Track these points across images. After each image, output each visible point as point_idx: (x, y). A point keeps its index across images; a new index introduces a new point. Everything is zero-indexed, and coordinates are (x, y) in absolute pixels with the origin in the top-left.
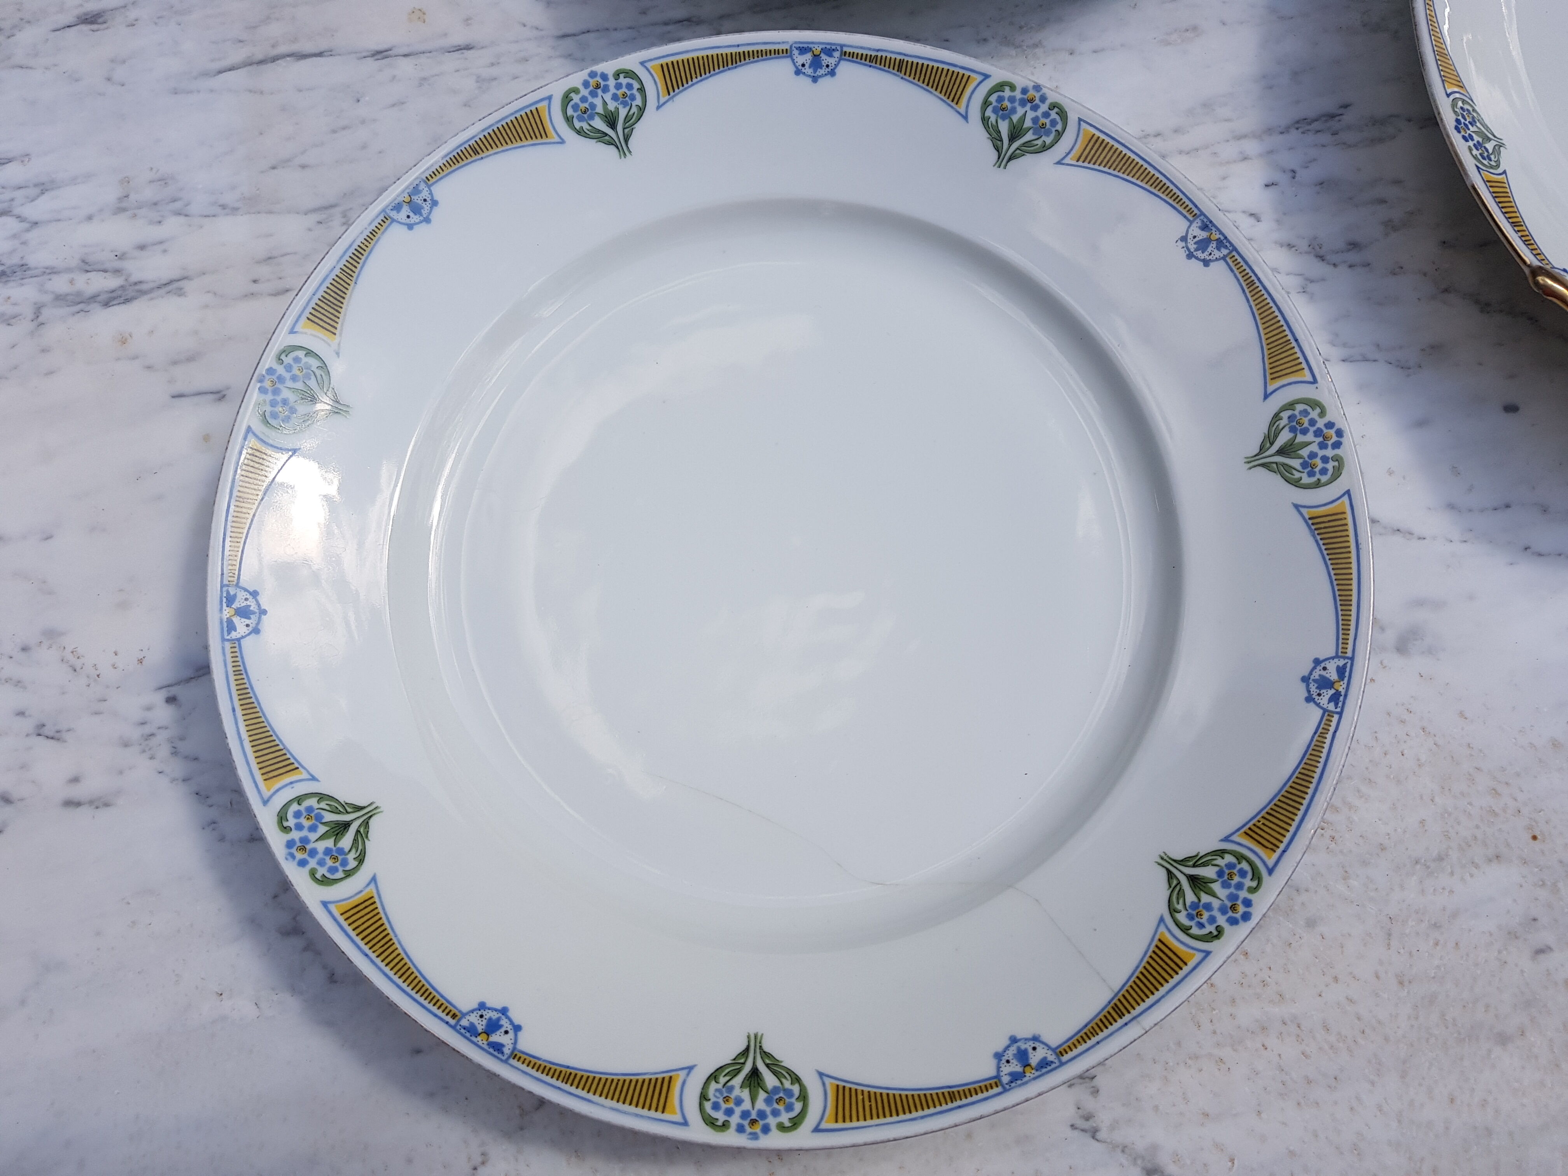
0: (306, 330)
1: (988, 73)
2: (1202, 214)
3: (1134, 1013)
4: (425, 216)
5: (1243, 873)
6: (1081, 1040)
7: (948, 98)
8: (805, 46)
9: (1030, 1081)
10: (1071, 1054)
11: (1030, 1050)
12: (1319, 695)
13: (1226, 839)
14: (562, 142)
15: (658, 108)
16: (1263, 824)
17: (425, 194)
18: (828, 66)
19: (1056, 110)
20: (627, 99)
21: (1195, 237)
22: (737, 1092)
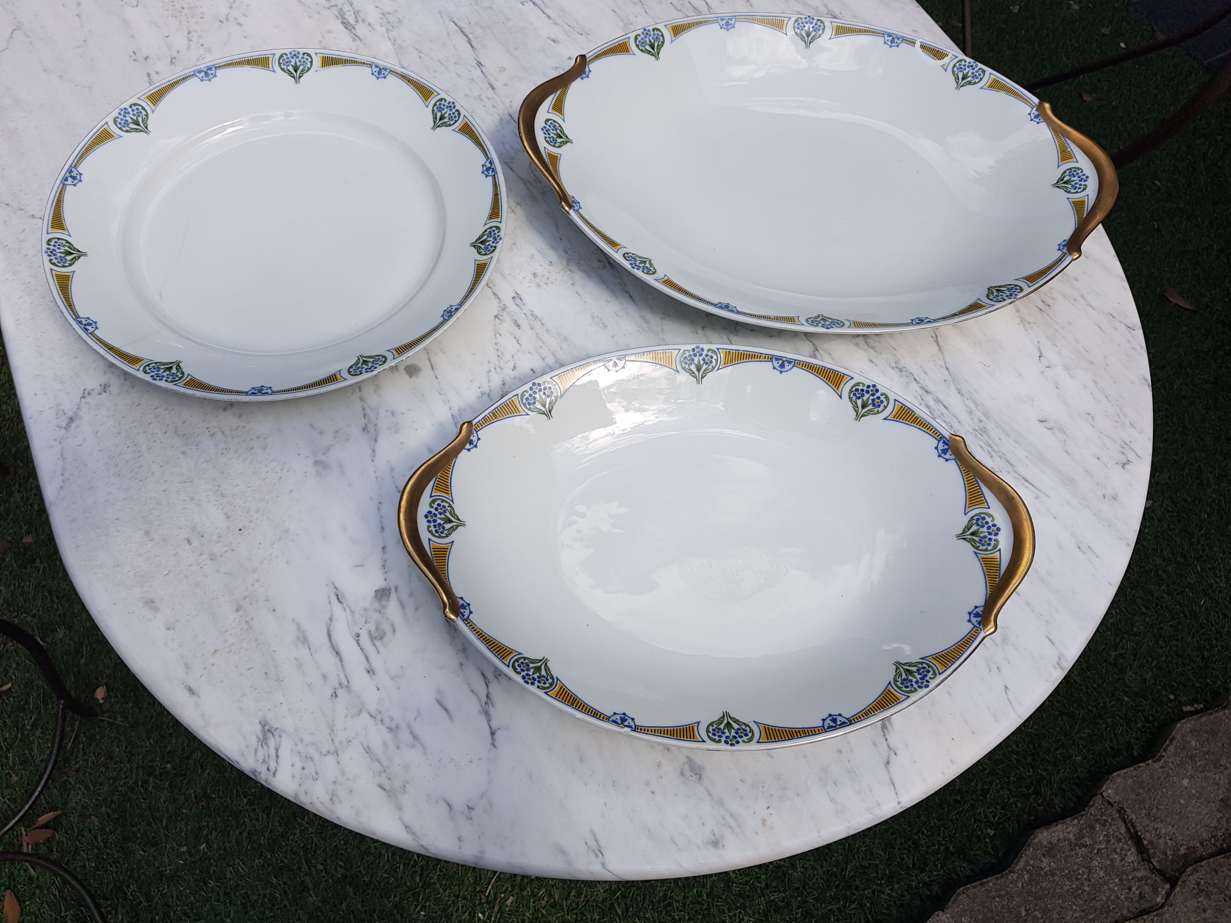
0: (318, 58)
2: (461, 306)
4: (379, 77)
7: (490, 215)
8: (492, 162)
11: (92, 326)
14: (427, 107)
15: (453, 130)
17: (386, 73)
18: (489, 173)
19: (494, 248)
20: (451, 118)
21: (452, 308)
22: (63, 248)
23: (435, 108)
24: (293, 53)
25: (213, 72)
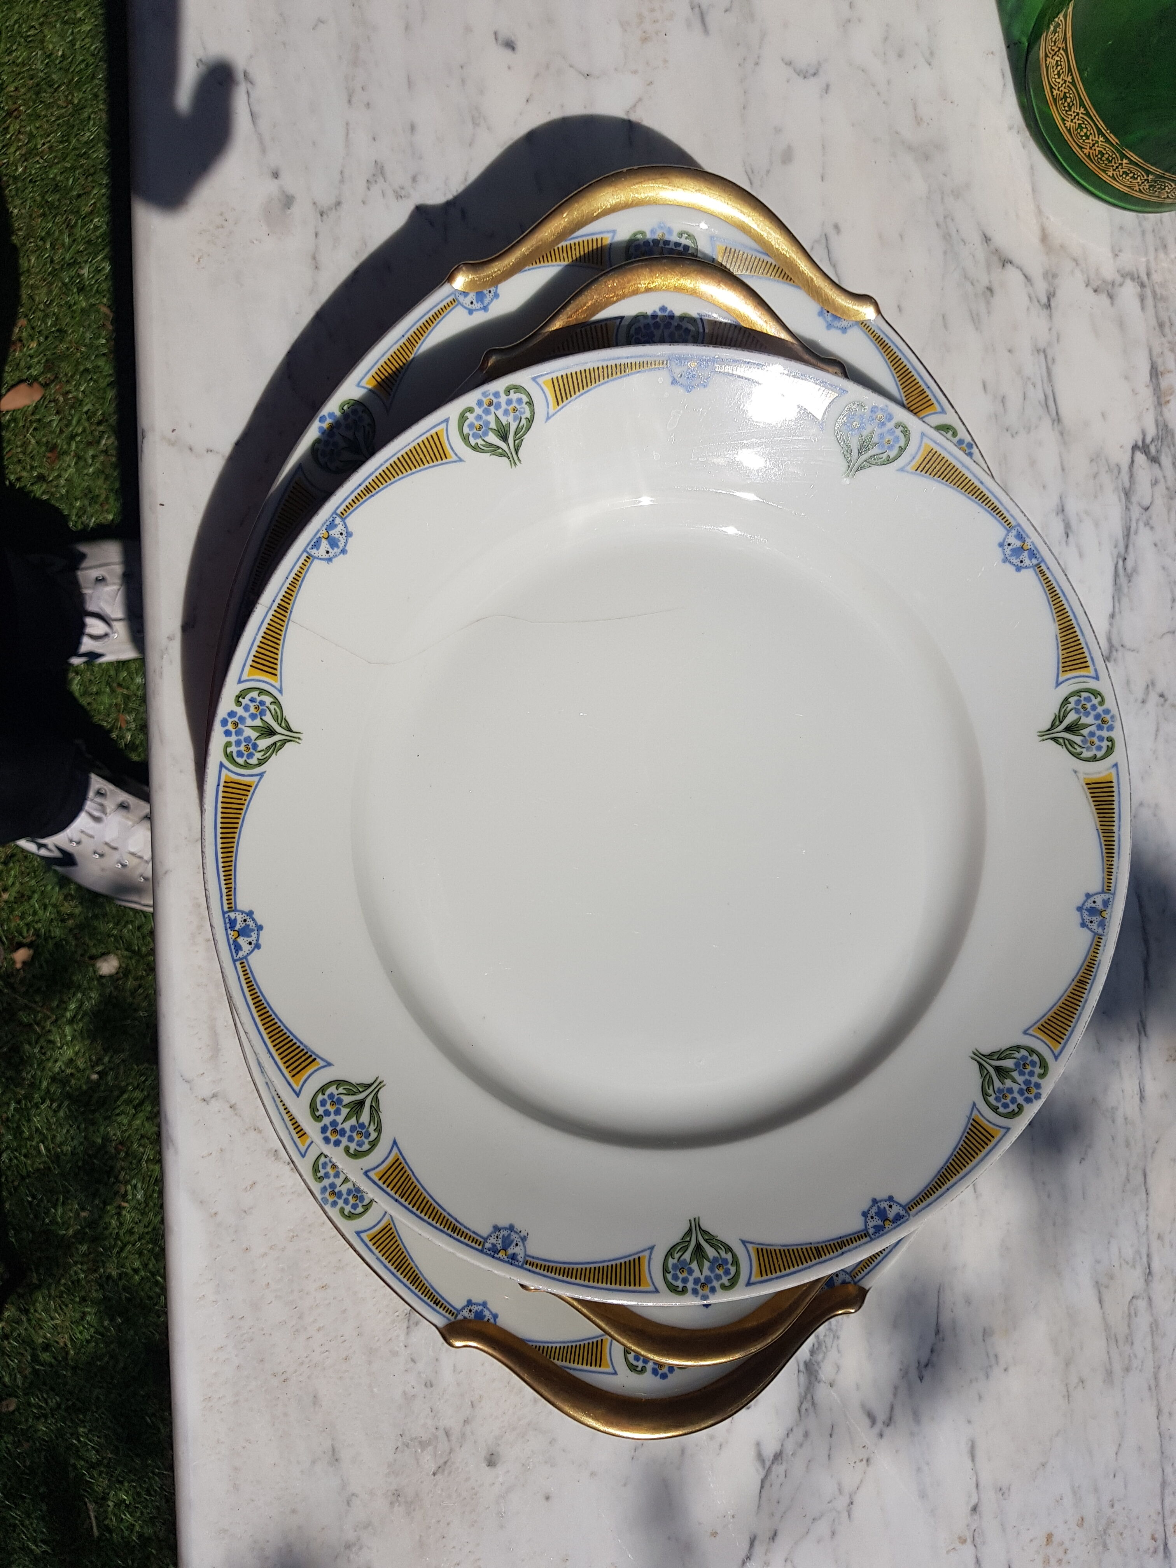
0: (1107, 772)
1: (749, 1287)
2: (521, 1267)
3: (272, 612)
4: (1084, 911)
5: (240, 754)
6: (299, 574)
7: (766, 1249)
8: (899, 1222)
9: (321, 528)
10: (302, 560)
11: (330, 550)
12: (245, 921)
13: (261, 775)
14: (1025, 1032)
15: (974, 1104)
16: (241, 799)
17: (1094, 926)
18: (872, 1218)
19: (680, 1289)
20: (1001, 1096)
21: (517, 1245)
22: (510, 419)
23: (1024, 1052)
24: (1108, 717)
25: (1027, 562)
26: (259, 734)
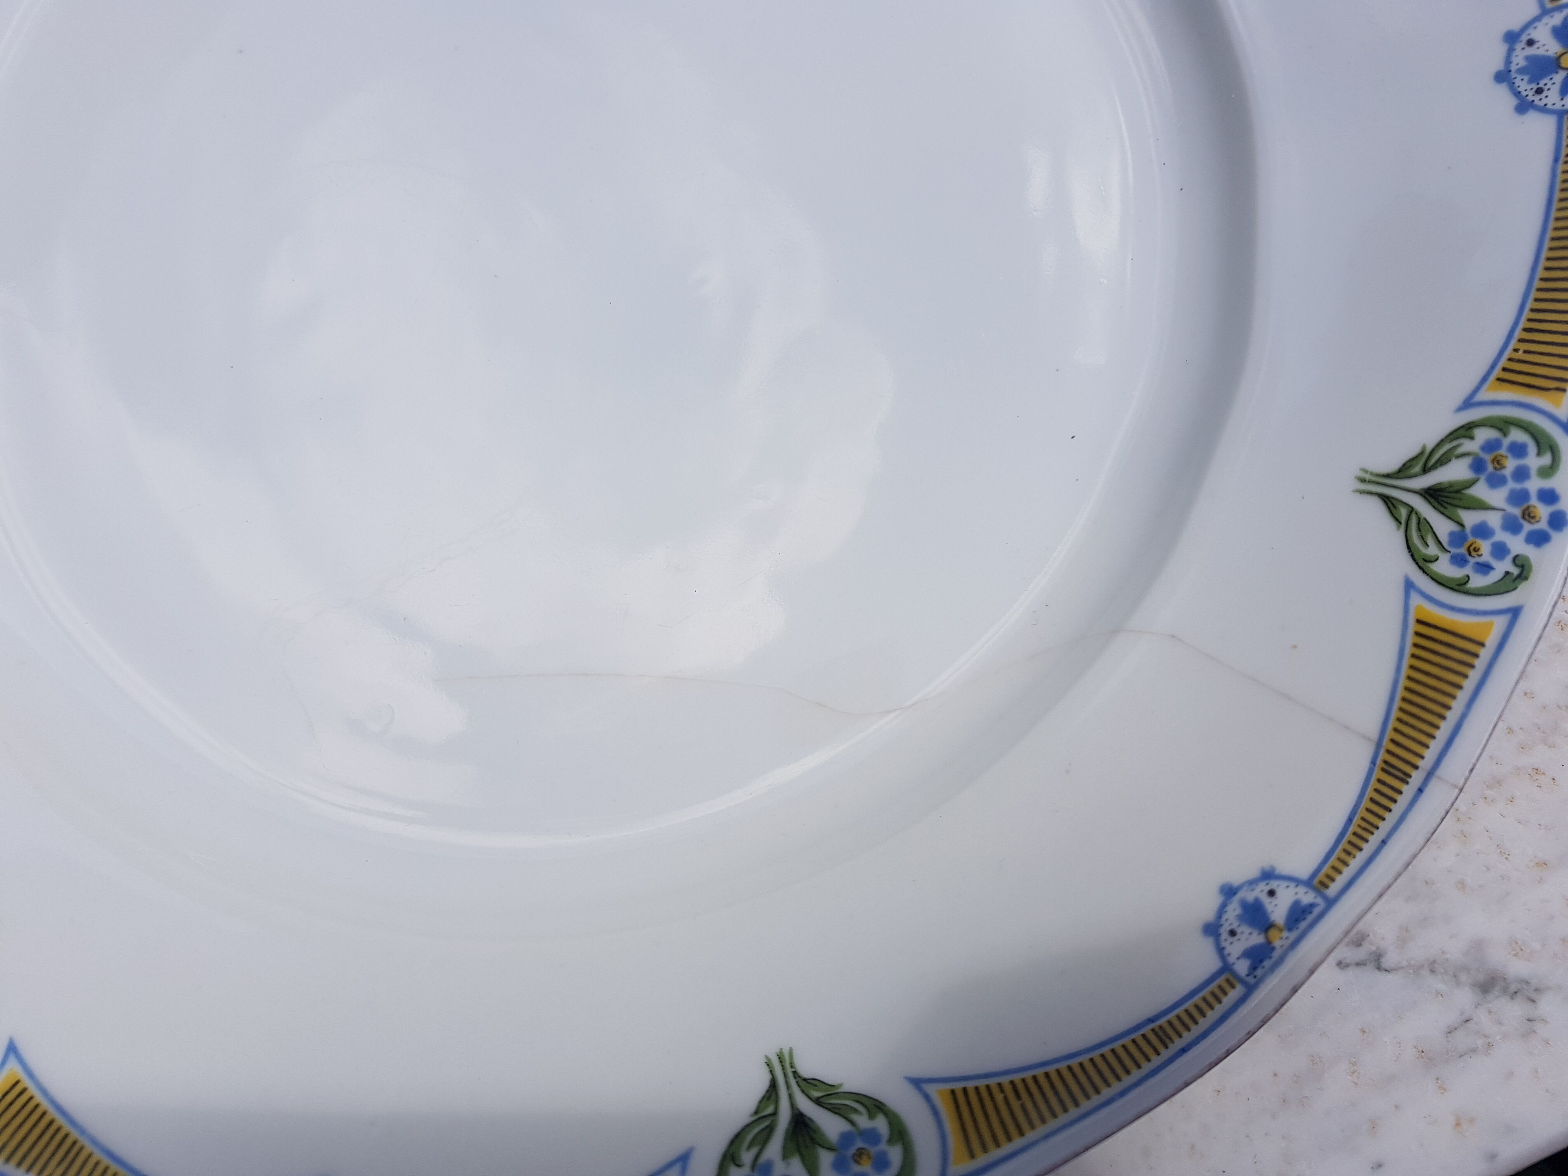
3: (1425, 764)
5: (1518, 450)
6: (1349, 848)
9: (1285, 954)
10: (1340, 881)
12: (1539, 91)
13: (1468, 404)
16: (1525, 351)
26: (1464, 492)
